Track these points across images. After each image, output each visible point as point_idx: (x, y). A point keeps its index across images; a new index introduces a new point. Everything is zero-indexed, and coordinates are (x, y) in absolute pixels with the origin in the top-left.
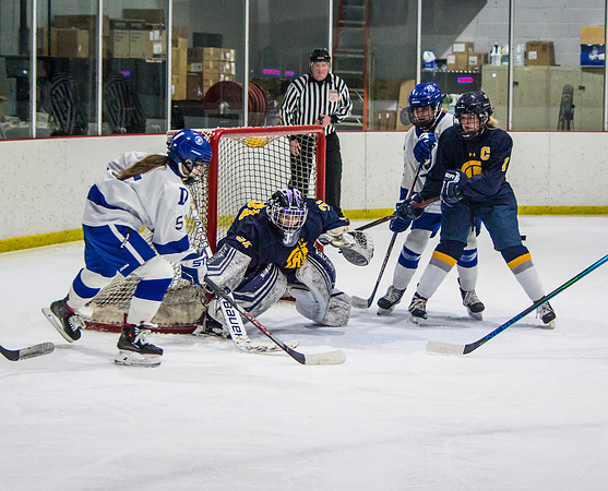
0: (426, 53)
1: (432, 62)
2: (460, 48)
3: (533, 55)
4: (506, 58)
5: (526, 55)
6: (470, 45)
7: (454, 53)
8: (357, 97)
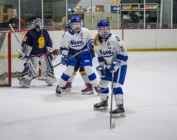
0: (69, 9)
1: (70, 12)
2: (78, 7)
3: (98, 9)
4: (91, 10)
5: (96, 9)
6: (81, 6)
7: (76, 9)
8: (50, 22)
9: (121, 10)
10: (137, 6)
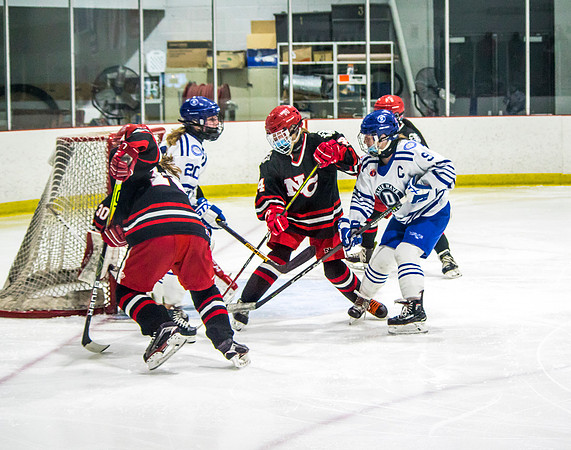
9: (281, 61)
10: (329, 49)
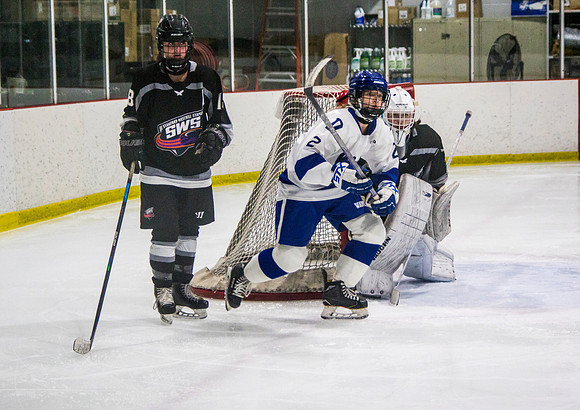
1: (362, 18)
2: (391, 3)
3: (463, 7)
4: (438, 11)
5: (456, 8)
8: (290, 55)
9: (551, 8)
